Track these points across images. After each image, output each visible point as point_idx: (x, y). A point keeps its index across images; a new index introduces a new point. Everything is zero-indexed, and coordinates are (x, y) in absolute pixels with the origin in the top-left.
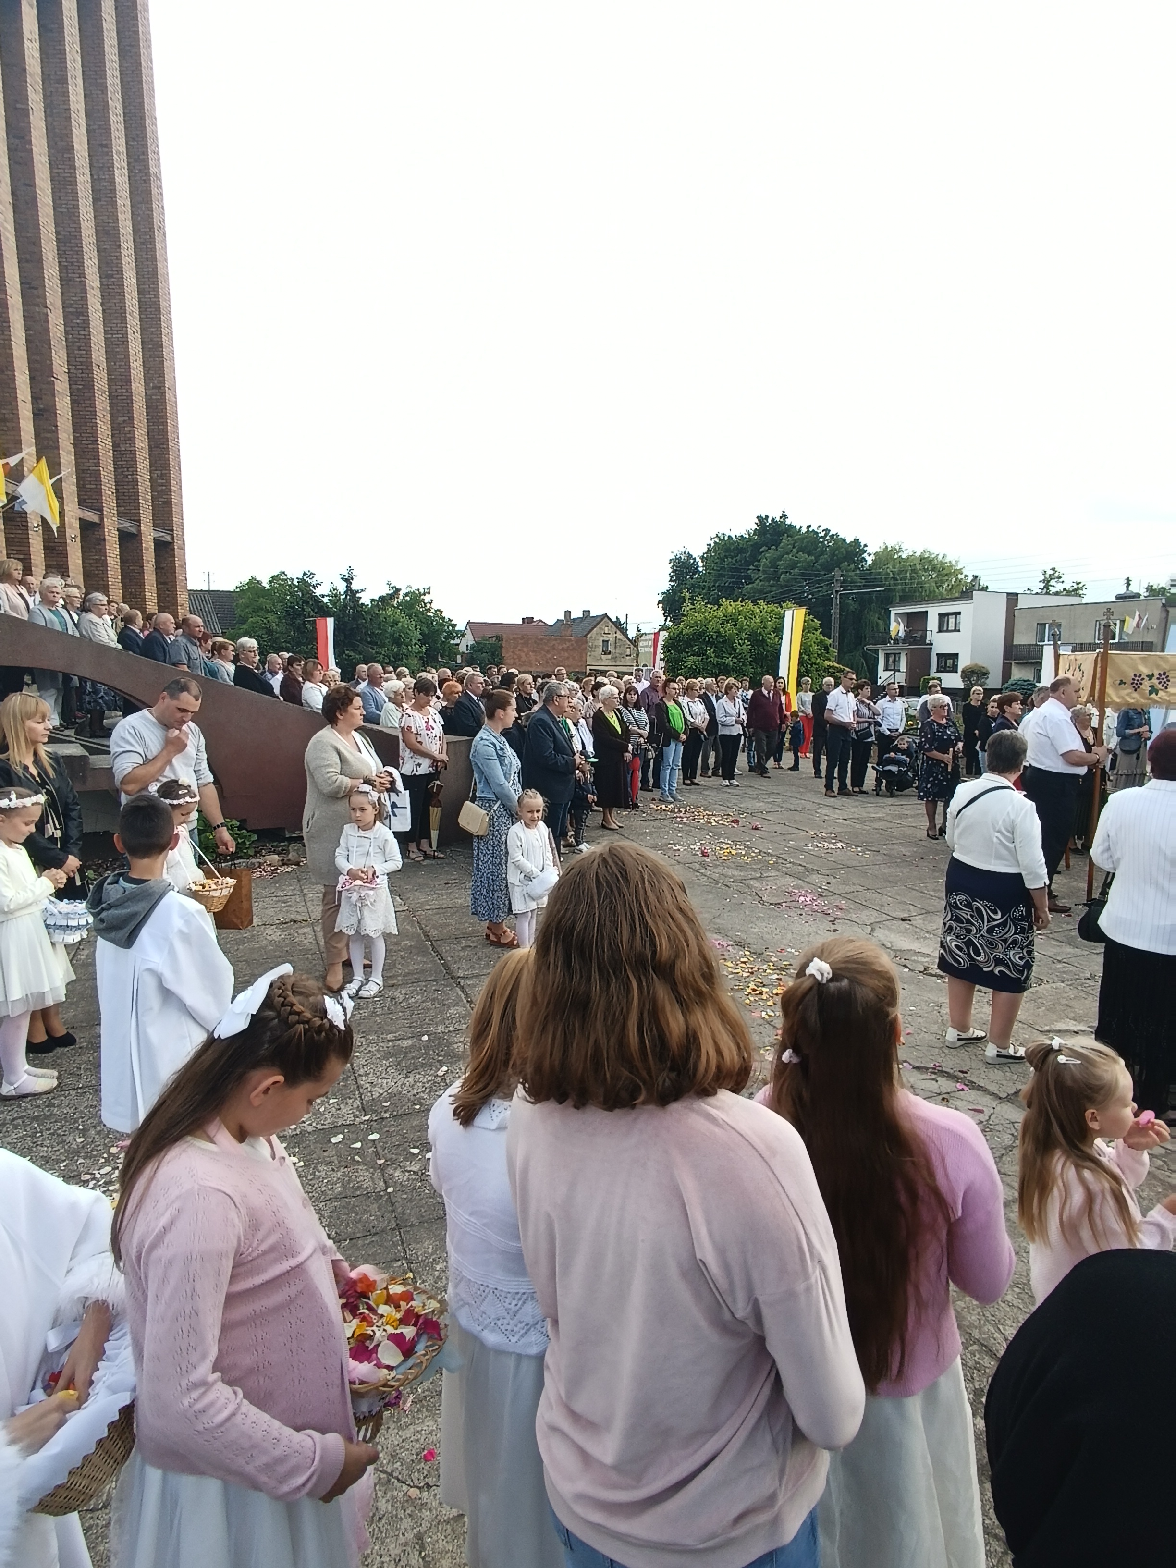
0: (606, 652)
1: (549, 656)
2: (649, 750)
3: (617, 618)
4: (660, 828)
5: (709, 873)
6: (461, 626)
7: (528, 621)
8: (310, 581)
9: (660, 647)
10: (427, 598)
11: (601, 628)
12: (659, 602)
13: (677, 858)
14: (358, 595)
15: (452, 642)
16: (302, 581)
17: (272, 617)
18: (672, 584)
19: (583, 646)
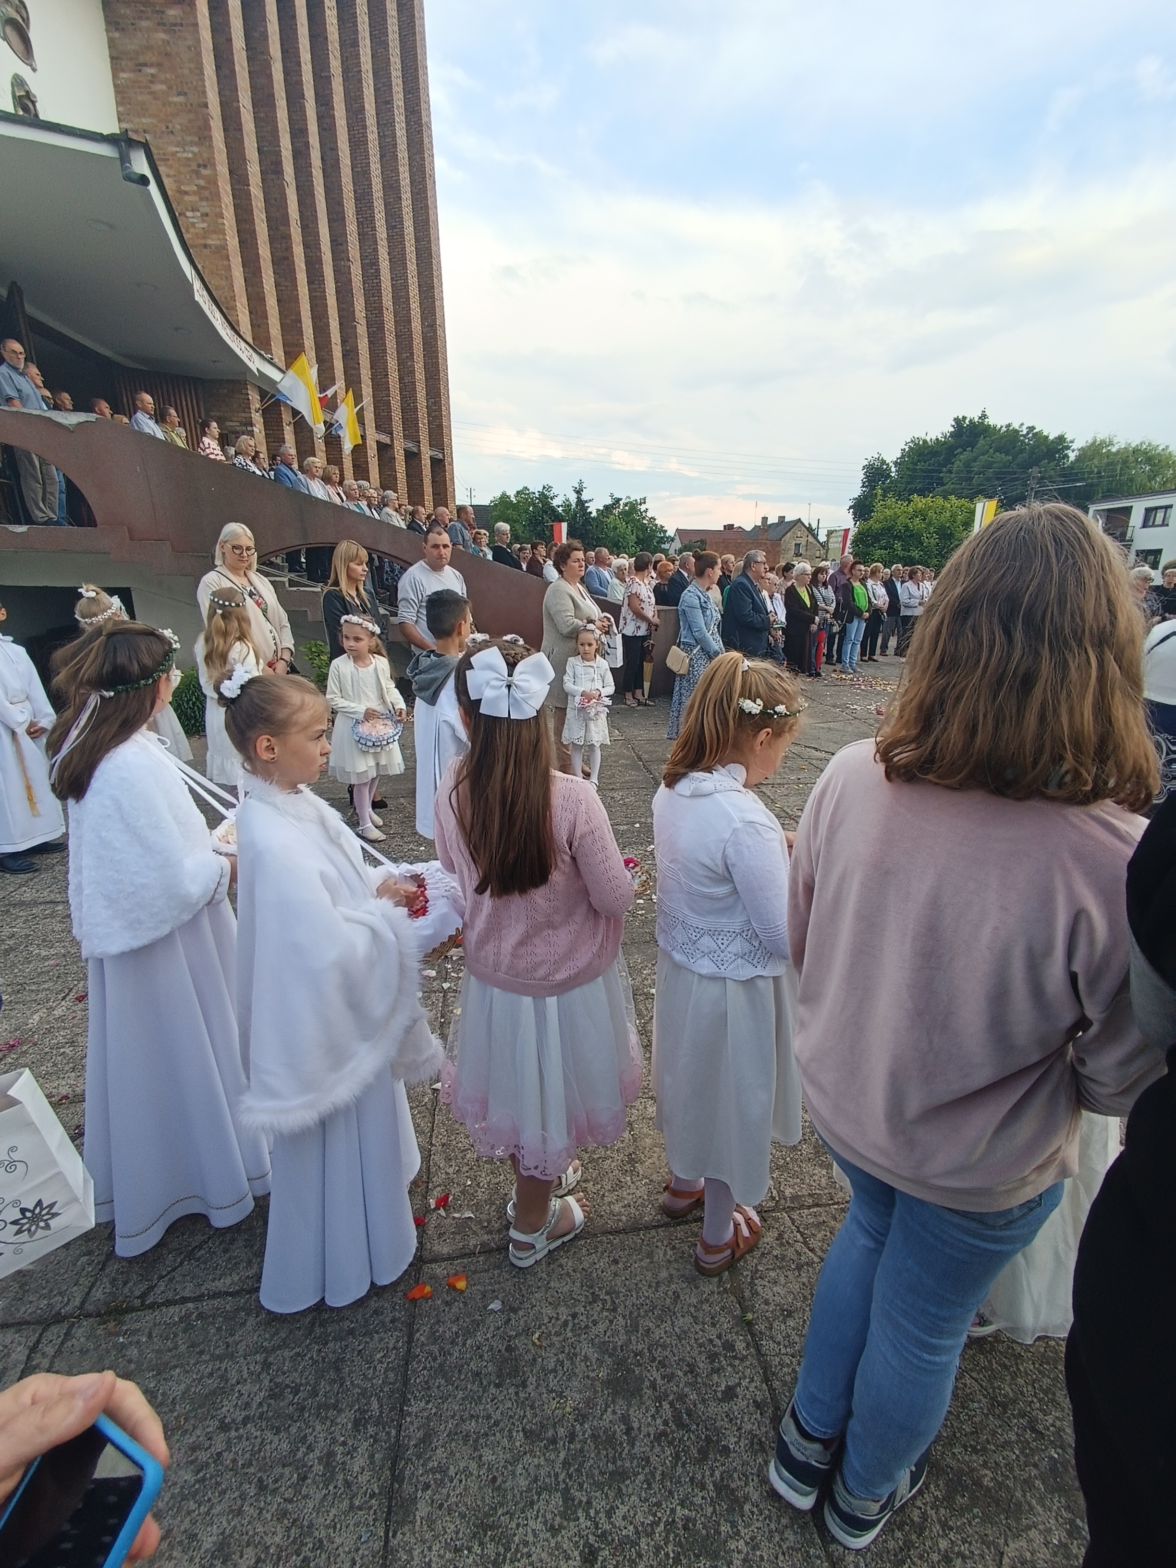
2: (834, 625)
3: (810, 524)
6: (671, 533)
7: (729, 527)
8: (548, 494)
10: (643, 508)
11: (794, 533)
12: (851, 508)
14: (586, 505)
16: (542, 494)
18: (864, 489)
19: (778, 549)
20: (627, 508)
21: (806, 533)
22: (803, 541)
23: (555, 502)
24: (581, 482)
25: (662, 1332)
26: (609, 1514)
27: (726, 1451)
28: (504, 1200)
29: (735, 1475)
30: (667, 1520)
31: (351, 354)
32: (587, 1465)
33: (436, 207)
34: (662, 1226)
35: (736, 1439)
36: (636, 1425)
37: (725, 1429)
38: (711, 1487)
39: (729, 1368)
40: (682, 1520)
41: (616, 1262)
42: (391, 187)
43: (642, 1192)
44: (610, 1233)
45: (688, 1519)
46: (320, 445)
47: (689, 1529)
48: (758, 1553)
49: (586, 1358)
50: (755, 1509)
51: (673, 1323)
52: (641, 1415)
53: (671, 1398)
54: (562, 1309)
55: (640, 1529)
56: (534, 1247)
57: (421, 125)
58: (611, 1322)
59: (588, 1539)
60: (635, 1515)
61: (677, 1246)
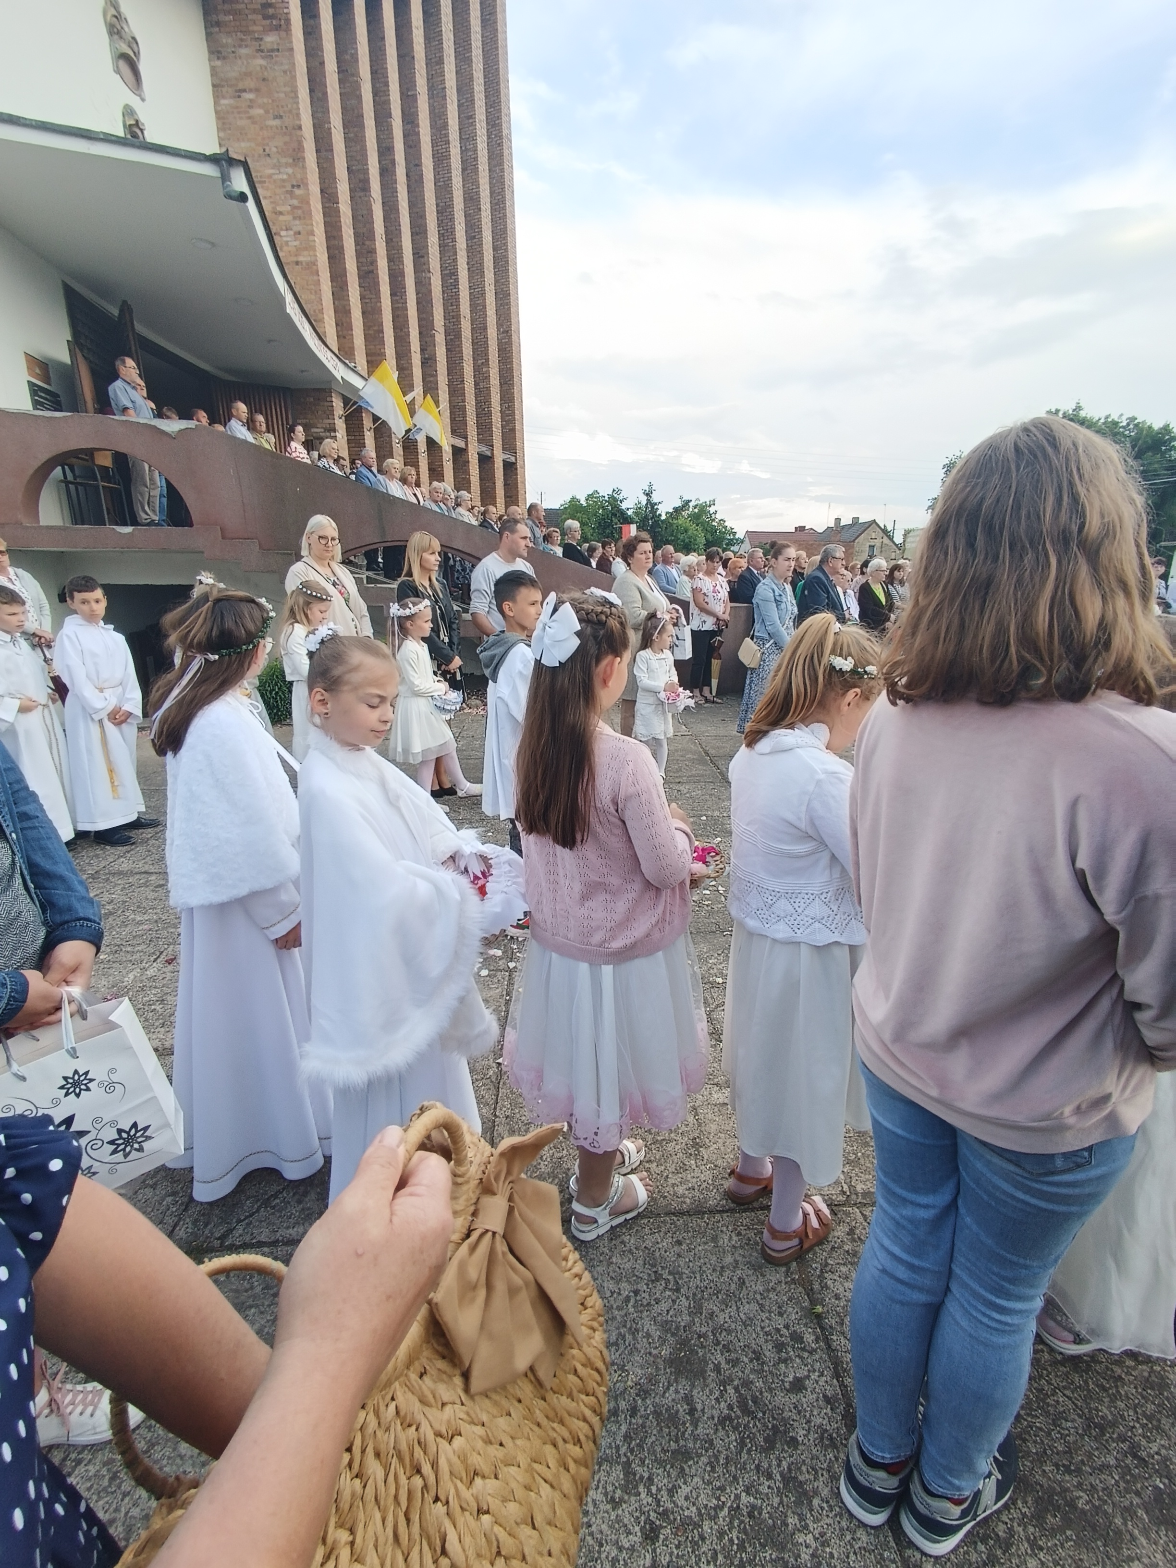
3: (885, 525)
7: (801, 529)
8: (618, 497)
10: (712, 510)
11: (868, 534)
14: (656, 507)
16: (612, 497)
20: (696, 510)
21: (881, 534)
22: (877, 543)
23: (624, 506)
24: (650, 485)
25: (727, 1316)
26: (672, 1492)
27: (793, 1443)
28: (567, 1174)
29: (804, 1468)
30: (732, 1506)
31: (428, 361)
32: (649, 1441)
33: (514, 216)
34: (727, 1212)
35: (805, 1432)
36: (699, 1407)
37: (793, 1420)
38: (778, 1477)
39: (797, 1360)
40: (747, 1507)
41: (679, 1243)
42: (472, 199)
43: (707, 1176)
44: (674, 1214)
45: (753, 1507)
46: (398, 449)
47: (754, 1517)
48: (828, 1550)
49: (648, 1335)
50: (825, 1505)
51: (738, 1308)
52: (705, 1397)
53: (736, 1383)
54: (624, 1285)
55: (703, 1511)
56: (596, 1221)
57: (501, 138)
58: (674, 1301)
59: (649, 1515)
60: (698, 1497)
61: (743, 1233)
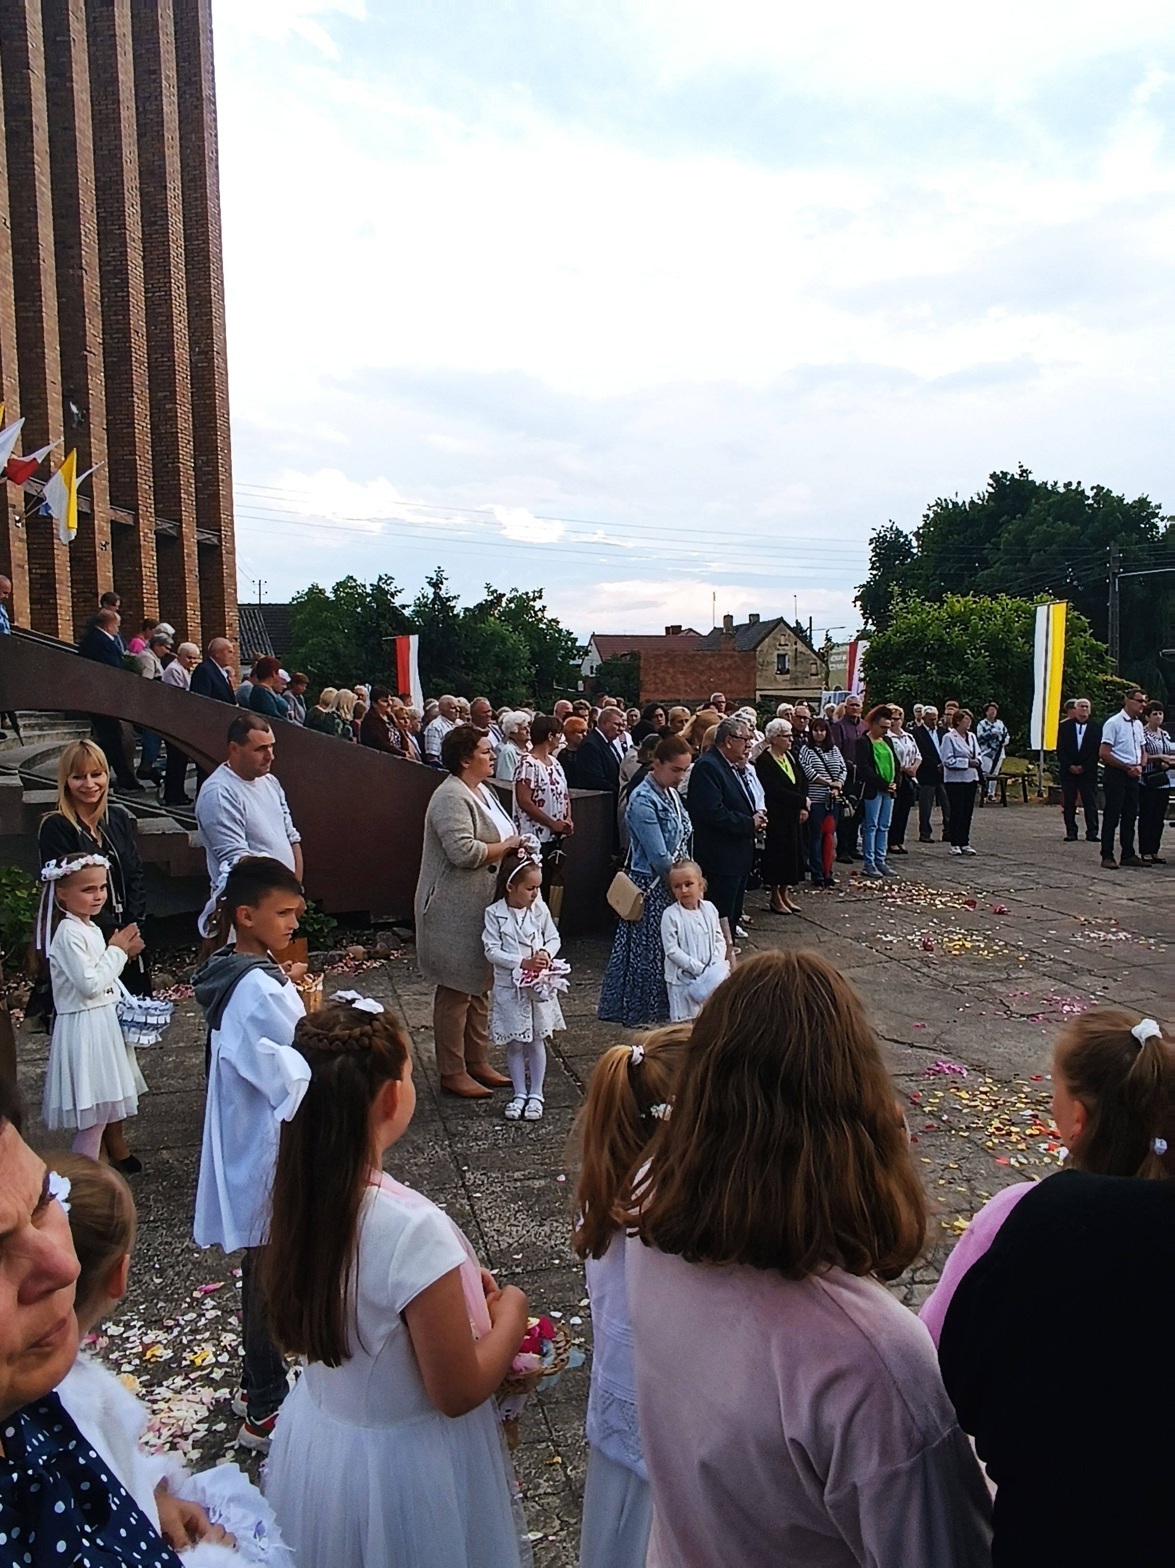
0: (783, 671)
1: (704, 678)
2: (847, 806)
3: (797, 622)
4: (864, 911)
5: (934, 972)
6: (583, 641)
7: (673, 630)
8: (387, 588)
9: (858, 664)
10: (538, 604)
11: (775, 638)
12: (857, 599)
13: (889, 953)
14: (449, 604)
15: (572, 662)
16: (377, 588)
17: (337, 637)
18: (874, 572)
19: (751, 663)
20: (513, 605)
21: (793, 638)
22: (789, 651)
24: (439, 571)
